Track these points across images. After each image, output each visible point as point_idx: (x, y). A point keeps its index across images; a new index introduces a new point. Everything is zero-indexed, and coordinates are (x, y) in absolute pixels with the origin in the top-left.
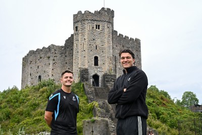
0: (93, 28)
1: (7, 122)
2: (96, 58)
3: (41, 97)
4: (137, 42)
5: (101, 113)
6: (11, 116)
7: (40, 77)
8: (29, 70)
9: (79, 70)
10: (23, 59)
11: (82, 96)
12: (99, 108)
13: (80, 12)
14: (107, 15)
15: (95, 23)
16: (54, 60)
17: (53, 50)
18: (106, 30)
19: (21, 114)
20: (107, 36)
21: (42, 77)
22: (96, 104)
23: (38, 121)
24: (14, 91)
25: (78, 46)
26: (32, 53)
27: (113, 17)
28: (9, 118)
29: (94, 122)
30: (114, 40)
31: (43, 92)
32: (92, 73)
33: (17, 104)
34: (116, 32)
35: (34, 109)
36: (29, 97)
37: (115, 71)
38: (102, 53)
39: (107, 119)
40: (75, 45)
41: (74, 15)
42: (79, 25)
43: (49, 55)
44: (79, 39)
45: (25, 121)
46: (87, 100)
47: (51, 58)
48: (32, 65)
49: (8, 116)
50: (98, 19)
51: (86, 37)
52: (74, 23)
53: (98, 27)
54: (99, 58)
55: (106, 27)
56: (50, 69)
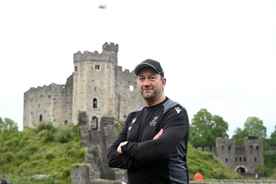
0: (92, 68)
1: (8, 165)
2: (95, 100)
3: (40, 141)
5: (89, 158)
6: (11, 160)
7: (41, 116)
8: (30, 108)
9: (78, 112)
10: (25, 94)
11: (77, 141)
12: (88, 154)
13: (79, 52)
15: (95, 63)
16: (55, 99)
17: (53, 89)
19: (21, 157)
21: (43, 117)
22: (86, 149)
23: (35, 165)
25: (77, 87)
26: (32, 90)
27: (117, 51)
29: (77, 167)
30: (118, 76)
31: (42, 136)
32: (90, 115)
33: (17, 148)
34: (121, 68)
35: (32, 154)
36: (29, 141)
37: (119, 110)
38: (101, 95)
39: (88, 165)
40: (74, 86)
42: (78, 65)
43: (50, 93)
44: (79, 81)
45: (24, 165)
46: (81, 144)
47: (52, 97)
48: (34, 103)
49: (9, 160)
51: (85, 79)
52: (74, 62)
53: (97, 67)
54: (98, 100)
55: (106, 67)
56: (50, 109)
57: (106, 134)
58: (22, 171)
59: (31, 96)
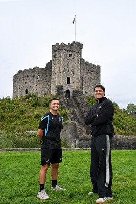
0: (67, 56)
2: (68, 78)
3: (28, 105)
4: (98, 68)
6: (5, 119)
7: (27, 90)
8: (18, 85)
9: (56, 86)
10: (14, 77)
12: (70, 114)
13: (57, 44)
14: (77, 47)
15: (69, 53)
17: (37, 71)
18: (76, 58)
19: (13, 117)
20: (77, 63)
21: (28, 91)
24: (7, 100)
25: (55, 69)
26: (20, 72)
27: (82, 49)
28: (4, 120)
30: (82, 65)
31: (29, 102)
32: (65, 89)
34: (84, 60)
35: (22, 114)
36: (19, 105)
37: (82, 87)
39: (75, 122)
40: (53, 68)
41: (53, 46)
42: (57, 53)
43: (34, 74)
44: (57, 64)
45: (16, 122)
46: (61, 108)
47: (36, 77)
48: (21, 82)
50: (71, 50)
51: (61, 63)
52: (53, 52)
53: (70, 55)
54: (70, 79)
55: (76, 56)
56: (34, 85)
57: (79, 101)
58: (14, 127)
59: (20, 77)
